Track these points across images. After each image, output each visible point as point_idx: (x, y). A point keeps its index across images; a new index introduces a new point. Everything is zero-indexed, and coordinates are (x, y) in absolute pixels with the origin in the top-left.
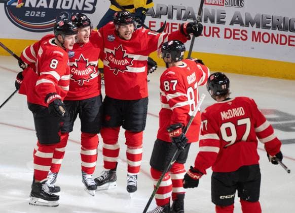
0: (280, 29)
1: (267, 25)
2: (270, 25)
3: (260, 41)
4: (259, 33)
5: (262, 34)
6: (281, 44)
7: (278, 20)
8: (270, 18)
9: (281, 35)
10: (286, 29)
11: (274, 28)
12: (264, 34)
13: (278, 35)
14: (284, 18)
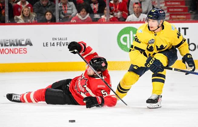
0: (14, 45)
1: (7, 44)
2: (9, 44)
3: (3, 53)
4: (3, 49)
5: (4, 50)
6: (15, 53)
7: (13, 41)
8: (8, 41)
9: (15, 49)
10: (17, 45)
11: (11, 45)
12: (6, 49)
13: (13, 49)
14: (16, 40)
